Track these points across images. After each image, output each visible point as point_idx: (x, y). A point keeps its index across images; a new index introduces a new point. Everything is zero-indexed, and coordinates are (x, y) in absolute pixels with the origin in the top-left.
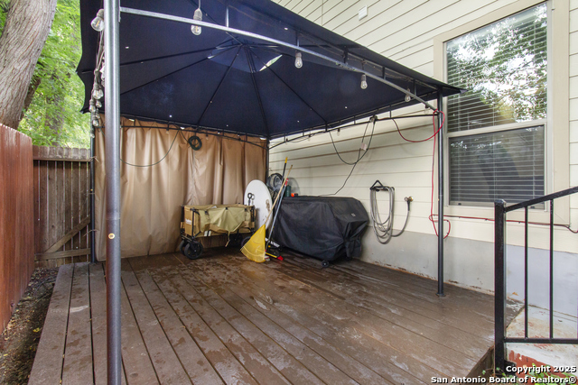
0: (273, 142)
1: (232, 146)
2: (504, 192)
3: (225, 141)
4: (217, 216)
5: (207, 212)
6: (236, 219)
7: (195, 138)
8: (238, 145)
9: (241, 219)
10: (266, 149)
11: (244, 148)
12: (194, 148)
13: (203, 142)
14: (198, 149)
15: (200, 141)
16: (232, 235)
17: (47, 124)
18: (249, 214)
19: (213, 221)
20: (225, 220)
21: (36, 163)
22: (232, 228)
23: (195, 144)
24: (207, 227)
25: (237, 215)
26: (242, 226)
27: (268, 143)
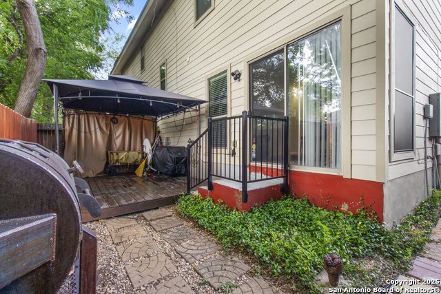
0: (159, 119)
1: (135, 121)
2: (219, 139)
3: (131, 119)
4: (123, 155)
5: (117, 154)
6: (133, 157)
7: (114, 118)
8: (139, 121)
9: (136, 158)
10: (155, 122)
11: (142, 122)
12: (114, 123)
13: (119, 120)
14: (116, 123)
15: (117, 119)
16: (130, 165)
17: (44, 109)
18: (140, 155)
19: (121, 157)
20: (127, 157)
21: (38, 131)
22: (131, 161)
23: (115, 121)
24: (117, 161)
25: (134, 156)
26: (136, 161)
27: (156, 119)
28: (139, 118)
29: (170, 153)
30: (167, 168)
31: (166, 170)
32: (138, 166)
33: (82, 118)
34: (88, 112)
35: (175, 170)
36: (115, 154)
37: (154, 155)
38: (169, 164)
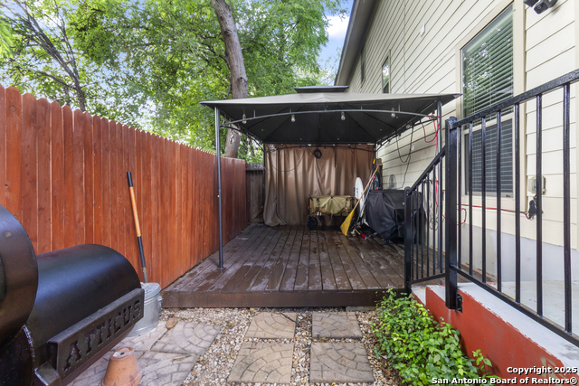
0: (378, 146)
1: (344, 152)
3: (339, 150)
4: (325, 202)
5: (318, 200)
6: (339, 205)
7: (317, 150)
8: (349, 153)
9: (342, 206)
10: (373, 151)
11: (354, 153)
12: (317, 157)
13: (323, 153)
14: (320, 158)
15: (321, 152)
16: (334, 216)
18: (349, 202)
19: (323, 205)
20: (331, 205)
22: (336, 210)
23: (318, 155)
24: (318, 209)
25: (340, 203)
26: (342, 211)
27: (375, 147)
28: (350, 147)
29: (388, 201)
30: (385, 227)
31: (382, 230)
32: (344, 218)
33: (282, 153)
34: (288, 146)
35: (396, 231)
36: (315, 200)
37: (367, 203)
38: (387, 220)
